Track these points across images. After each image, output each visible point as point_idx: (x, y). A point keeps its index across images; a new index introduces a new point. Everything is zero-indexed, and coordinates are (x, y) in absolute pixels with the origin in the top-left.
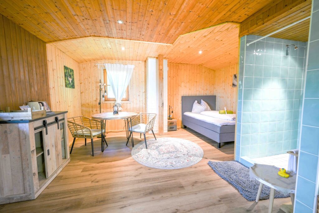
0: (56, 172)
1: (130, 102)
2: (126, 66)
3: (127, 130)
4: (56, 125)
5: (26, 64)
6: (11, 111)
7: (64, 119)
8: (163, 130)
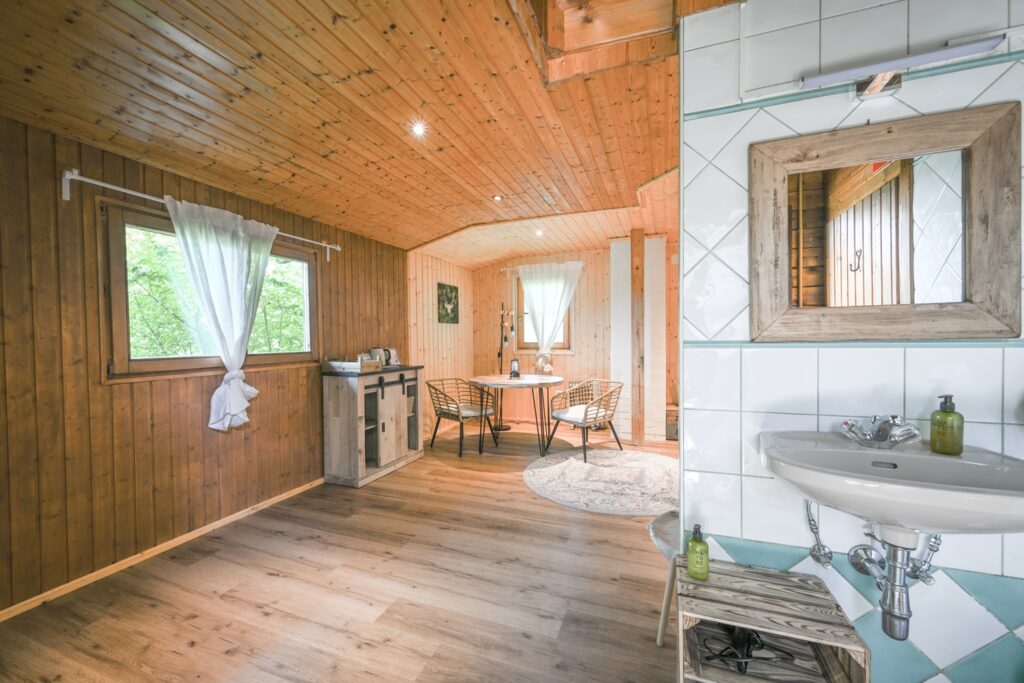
0: (393, 463)
1: (572, 353)
2: (563, 266)
3: (539, 420)
4: (399, 387)
5: (374, 292)
6: (349, 361)
7: (415, 379)
8: (644, 434)
